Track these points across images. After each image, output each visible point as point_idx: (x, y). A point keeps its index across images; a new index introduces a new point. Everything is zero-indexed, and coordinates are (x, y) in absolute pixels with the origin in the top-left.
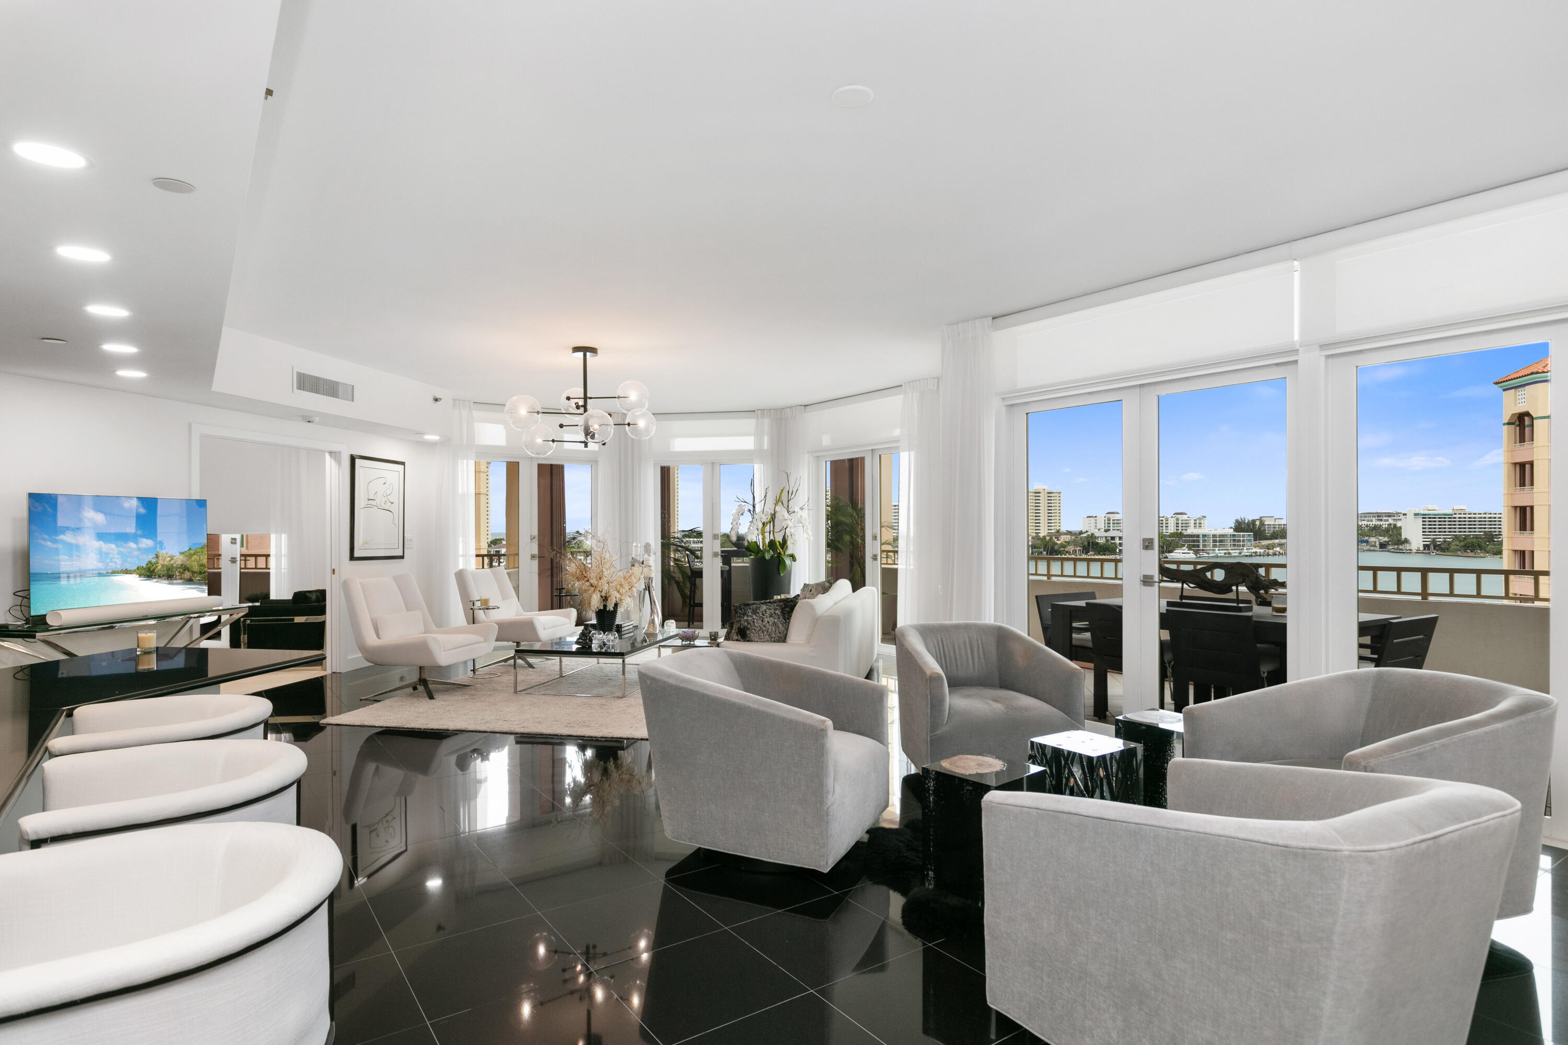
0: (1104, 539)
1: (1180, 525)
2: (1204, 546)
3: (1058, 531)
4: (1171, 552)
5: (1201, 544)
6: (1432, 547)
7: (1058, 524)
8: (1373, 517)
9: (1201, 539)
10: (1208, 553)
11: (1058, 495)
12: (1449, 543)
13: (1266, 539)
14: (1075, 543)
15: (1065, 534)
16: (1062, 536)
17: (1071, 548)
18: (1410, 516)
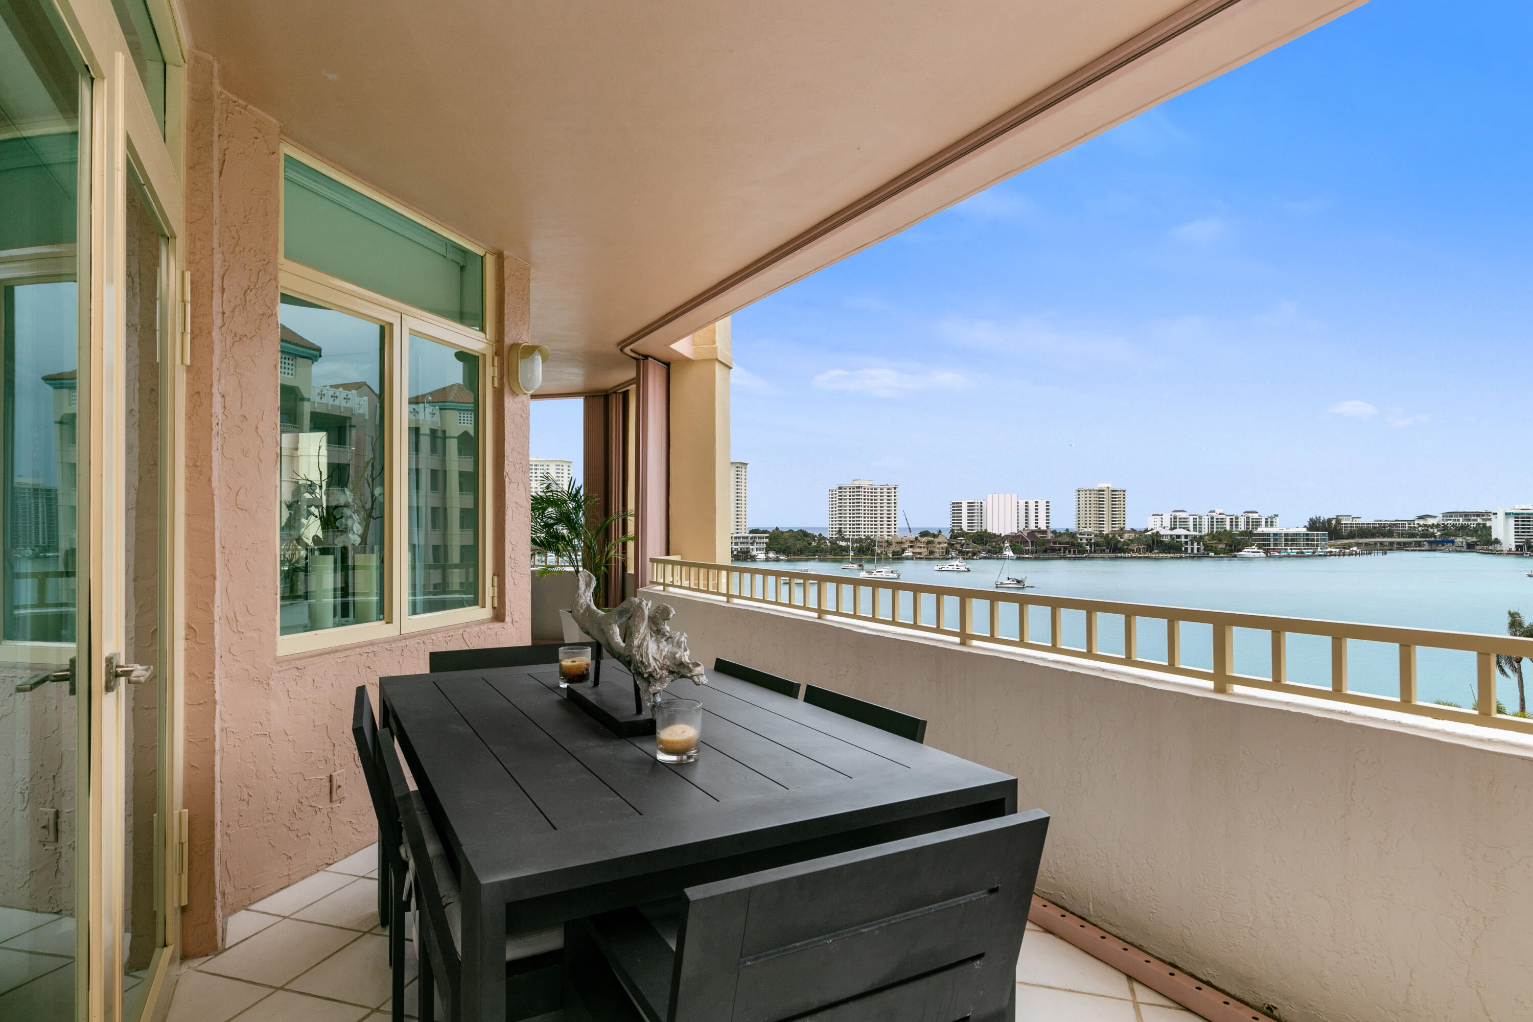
0: (1169, 538)
1: (1251, 524)
2: (1275, 545)
3: (1122, 529)
4: (1240, 551)
5: (1272, 543)
6: (1526, 547)
7: (1122, 522)
8: (1460, 516)
9: (1272, 538)
10: (1279, 553)
11: (1122, 493)
13: (1343, 538)
14: (1137, 540)
15: (1129, 532)
16: (1126, 535)
17: (1135, 546)
18: (1501, 515)
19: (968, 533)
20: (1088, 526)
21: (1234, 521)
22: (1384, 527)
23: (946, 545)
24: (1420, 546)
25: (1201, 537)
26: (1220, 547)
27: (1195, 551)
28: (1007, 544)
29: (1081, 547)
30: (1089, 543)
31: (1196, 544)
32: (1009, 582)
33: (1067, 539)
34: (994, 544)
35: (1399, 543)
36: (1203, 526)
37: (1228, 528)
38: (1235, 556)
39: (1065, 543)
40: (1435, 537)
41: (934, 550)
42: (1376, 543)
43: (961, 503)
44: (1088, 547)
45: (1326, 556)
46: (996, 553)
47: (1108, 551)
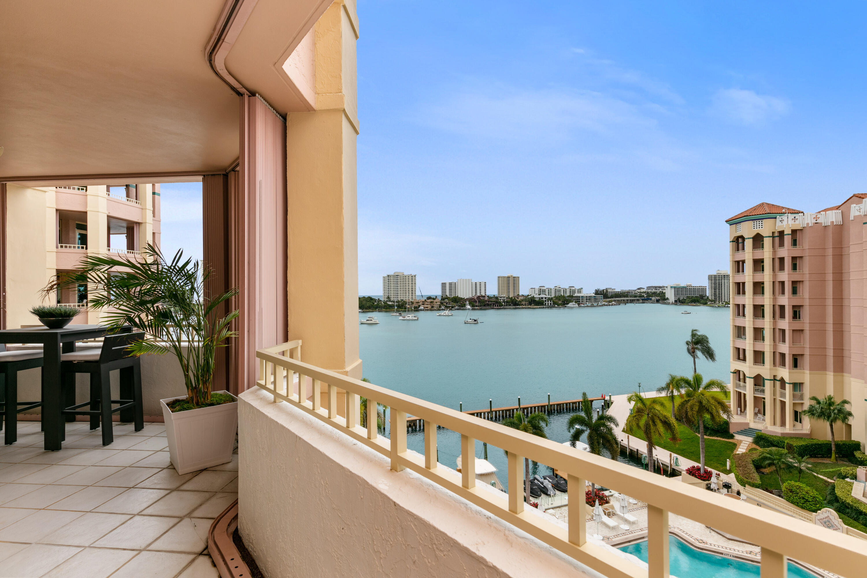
0: (538, 298)
1: (572, 292)
2: (582, 301)
3: (518, 295)
4: (568, 304)
5: (581, 301)
6: (678, 301)
7: (518, 292)
8: (653, 288)
9: (581, 298)
10: (584, 305)
11: (518, 278)
12: (685, 300)
13: (609, 298)
14: (525, 300)
15: (521, 296)
16: (520, 297)
17: (524, 303)
18: (669, 288)
19: (449, 298)
20: (503, 293)
21: (565, 290)
22: (625, 293)
23: (439, 303)
24: (638, 301)
25: (552, 298)
26: (560, 302)
27: (549, 305)
28: (467, 303)
29: (500, 303)
30: (504, 302)
31: (549, 301)
32: (470, 321)
33: (494, 300)
34: (461, 302)
35: (630, 300)
36: (552, 293)
37: (562, 295)
38: (566, 307)
39: (493, 302)
40: (644, 297)
41: (434, 306)
42: (622, 300)
43: (446, 283)
44: (503, 304)
45: (602, 306)
46: (463, 307)
47: (512, 305)
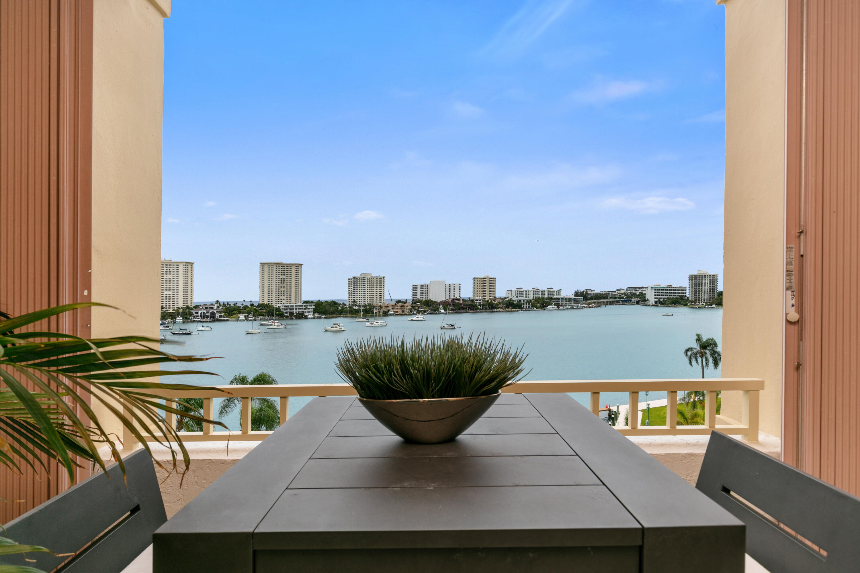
0: (516, 301)
1: (550, 294)
2: (562, 304)
3: (495, 297)
4: (547, 307)
5: (560, 303)
6: (658, 302)
7: (494, 294)
8: (633, 289)
9: (560, 300)
10: (564, 307)
11: (494, 280)
12: (666, 301)
13: (588, 300)
14: (502, 303)
15: (499, 299)
16: (497, 300)
17: (501, 306)
18: (649, 289)
19: (422, 301)
20: (478, 296)
21: (543, 292)
22: (604, 294)
23: (411, 307)
24: (618, 303)
25: (530, 300)
26: (539, 305)
27: (528, 308)
28: (441, 306)
29: (476, 306)
30: (480, 305)
31: (528, 304)
32: (447, 326)
33: (470, 303)
34: (434, 306)
35: (610, 302)
36: (530, 295)
37: (541, 297)
38: (545, 310)
39: (469, 305)
40: (624, 298)
41: (404, 310)
42: (601, 302)
43: (417, 285)
44: (479, 307)
45: (582, 308)
46: (436, 311)
47: (488, 308)
